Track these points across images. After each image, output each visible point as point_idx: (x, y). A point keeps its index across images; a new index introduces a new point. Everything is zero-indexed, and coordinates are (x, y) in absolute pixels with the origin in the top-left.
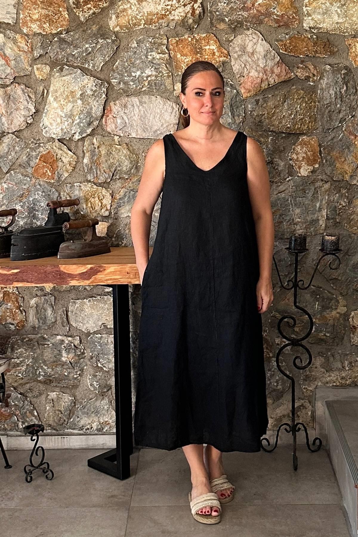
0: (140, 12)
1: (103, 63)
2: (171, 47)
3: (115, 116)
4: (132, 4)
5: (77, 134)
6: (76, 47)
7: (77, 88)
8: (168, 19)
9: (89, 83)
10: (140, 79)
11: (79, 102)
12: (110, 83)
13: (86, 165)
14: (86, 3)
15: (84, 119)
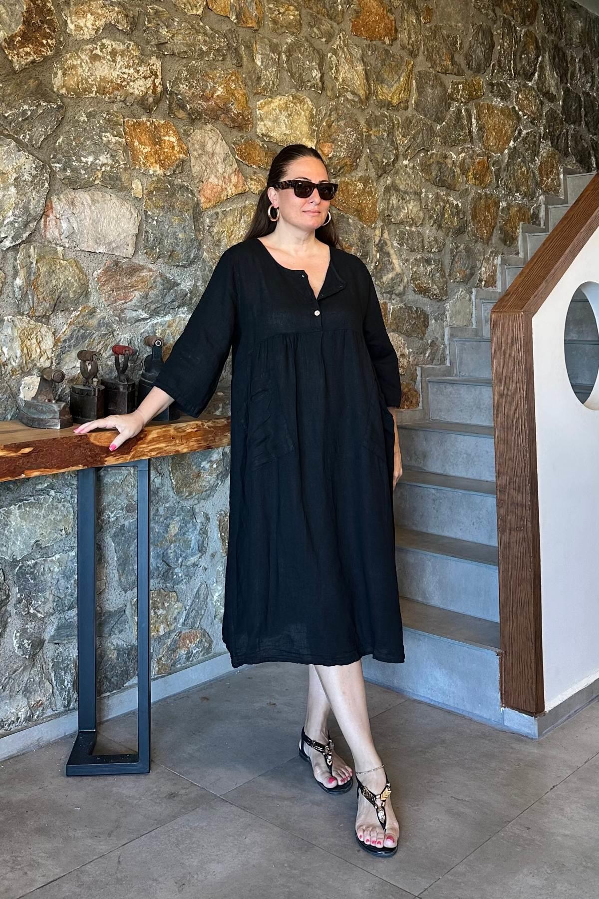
0: (92, 75)
1: (43, 137)
2: (127, 130)
3: (58, 216)
4: (82, 60)
5: (10, 238)
6: (9, 106)
7: (10, 168)
8: (126, 91)
9: (26, 163)
10: (93, 167)
11: (13, 190)
12: (51, 168)
13: (20, 288)
14: (23, 44)
15: (19, 217)
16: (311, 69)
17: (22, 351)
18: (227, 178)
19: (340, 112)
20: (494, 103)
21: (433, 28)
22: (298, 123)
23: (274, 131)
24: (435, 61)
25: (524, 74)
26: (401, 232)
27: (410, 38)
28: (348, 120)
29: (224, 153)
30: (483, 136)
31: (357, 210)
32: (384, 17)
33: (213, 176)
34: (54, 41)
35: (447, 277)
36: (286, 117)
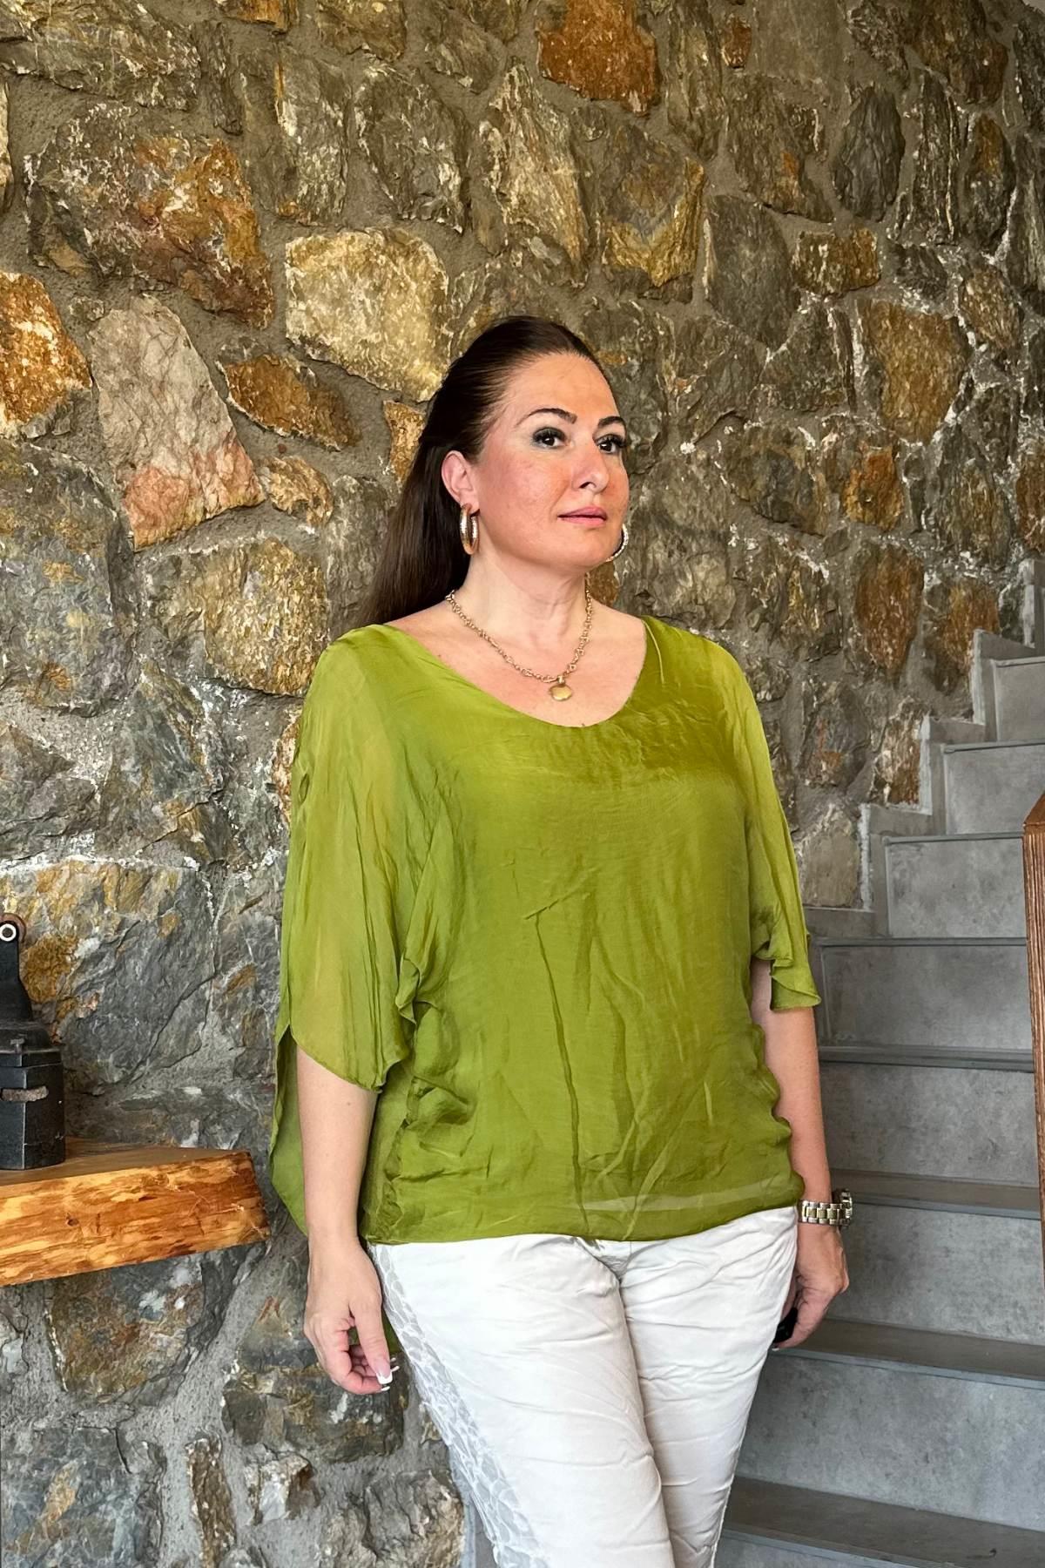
16: (433, 160)
18: (204, 458)
19: (515, 292)
20: (905, 304)
21: (752, 82)
22: (399, 312)
23: (335, 332)
24: (759, 174)
25: (977, 231)
27: (693, 102)
29: (195, 384)
30: (881, 391)
32: (626, 35)
33: (163, 451)
35: (796, 772)
36: (367, 292)
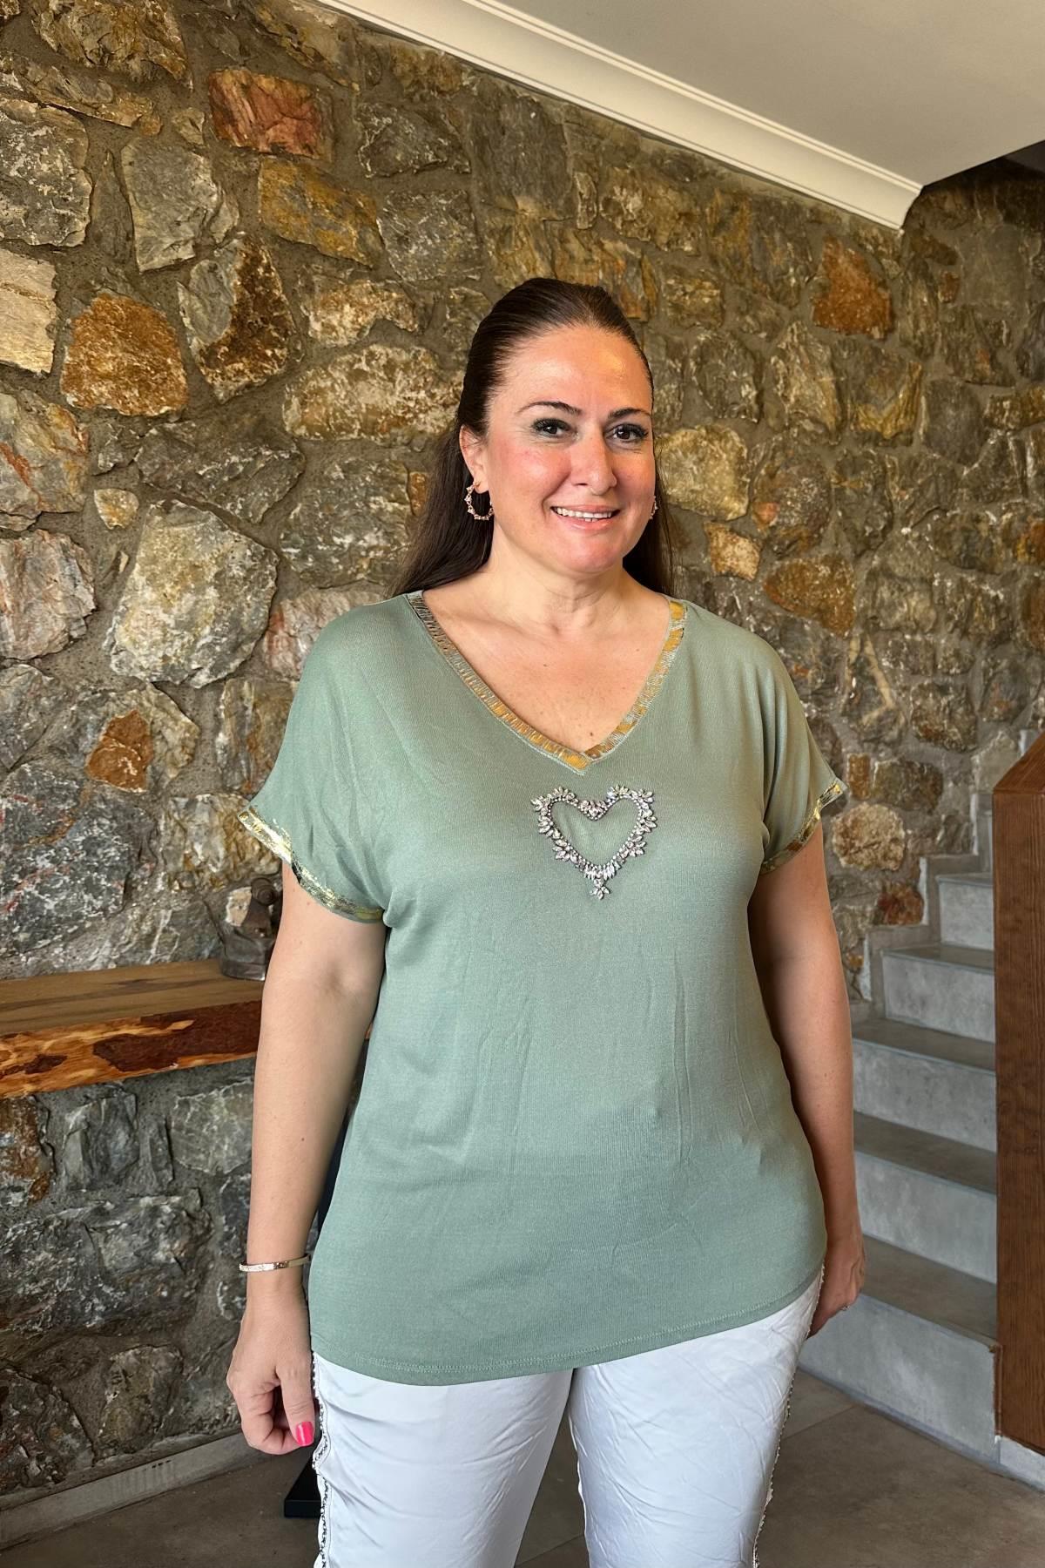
0: (352, 403)
1: (267, 506)
2: (414, 490)
3: (292, 632)
4: (335, 380)
5: (206, 670)
6: (207, 458)
7: (207, 558)
8: (412, 430)
9: (237, 550)
10: (353, 552)
11: (212, 593)
12: (280, 555)
13: (225, 749)
14: (232, 357)
15: (223, 636)
16: (739, 383)
17: (228, 849)
19: (791, 452)
21: (959, 310)
22: (715, 472)
24: (962, 364)
26: (895, 643)
27: (917, 327)
28: (804, 464)
31: (818, 610)
32: (870, 295)
34: (285, 352)
36: (695, 462)
